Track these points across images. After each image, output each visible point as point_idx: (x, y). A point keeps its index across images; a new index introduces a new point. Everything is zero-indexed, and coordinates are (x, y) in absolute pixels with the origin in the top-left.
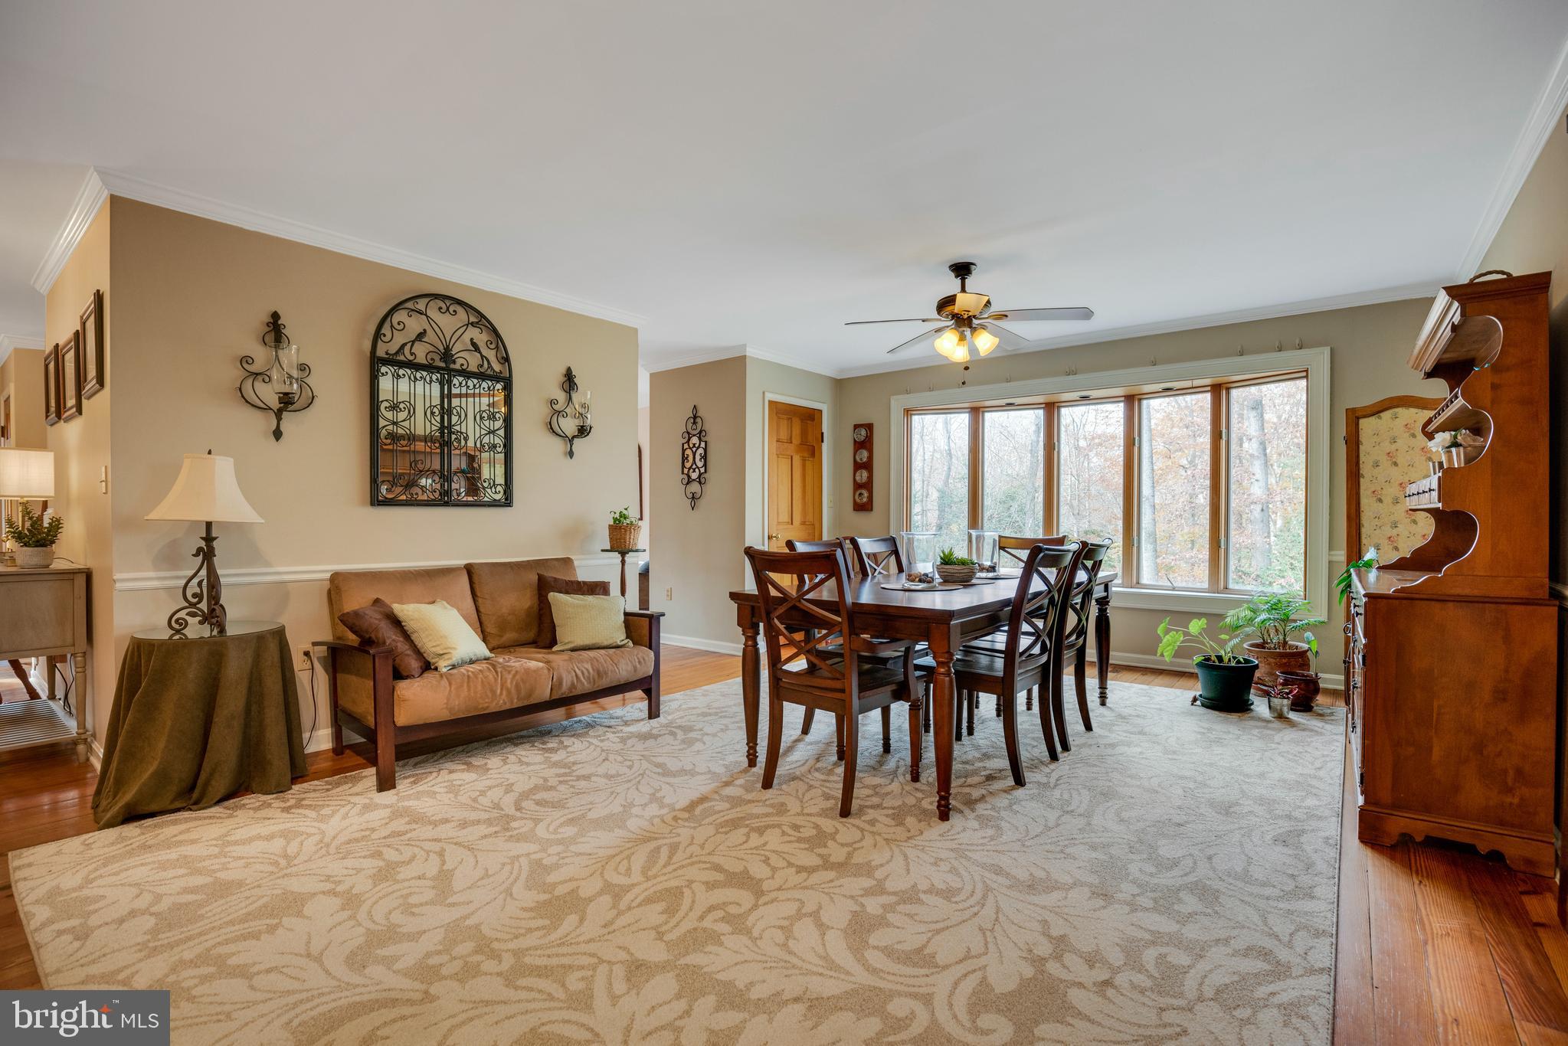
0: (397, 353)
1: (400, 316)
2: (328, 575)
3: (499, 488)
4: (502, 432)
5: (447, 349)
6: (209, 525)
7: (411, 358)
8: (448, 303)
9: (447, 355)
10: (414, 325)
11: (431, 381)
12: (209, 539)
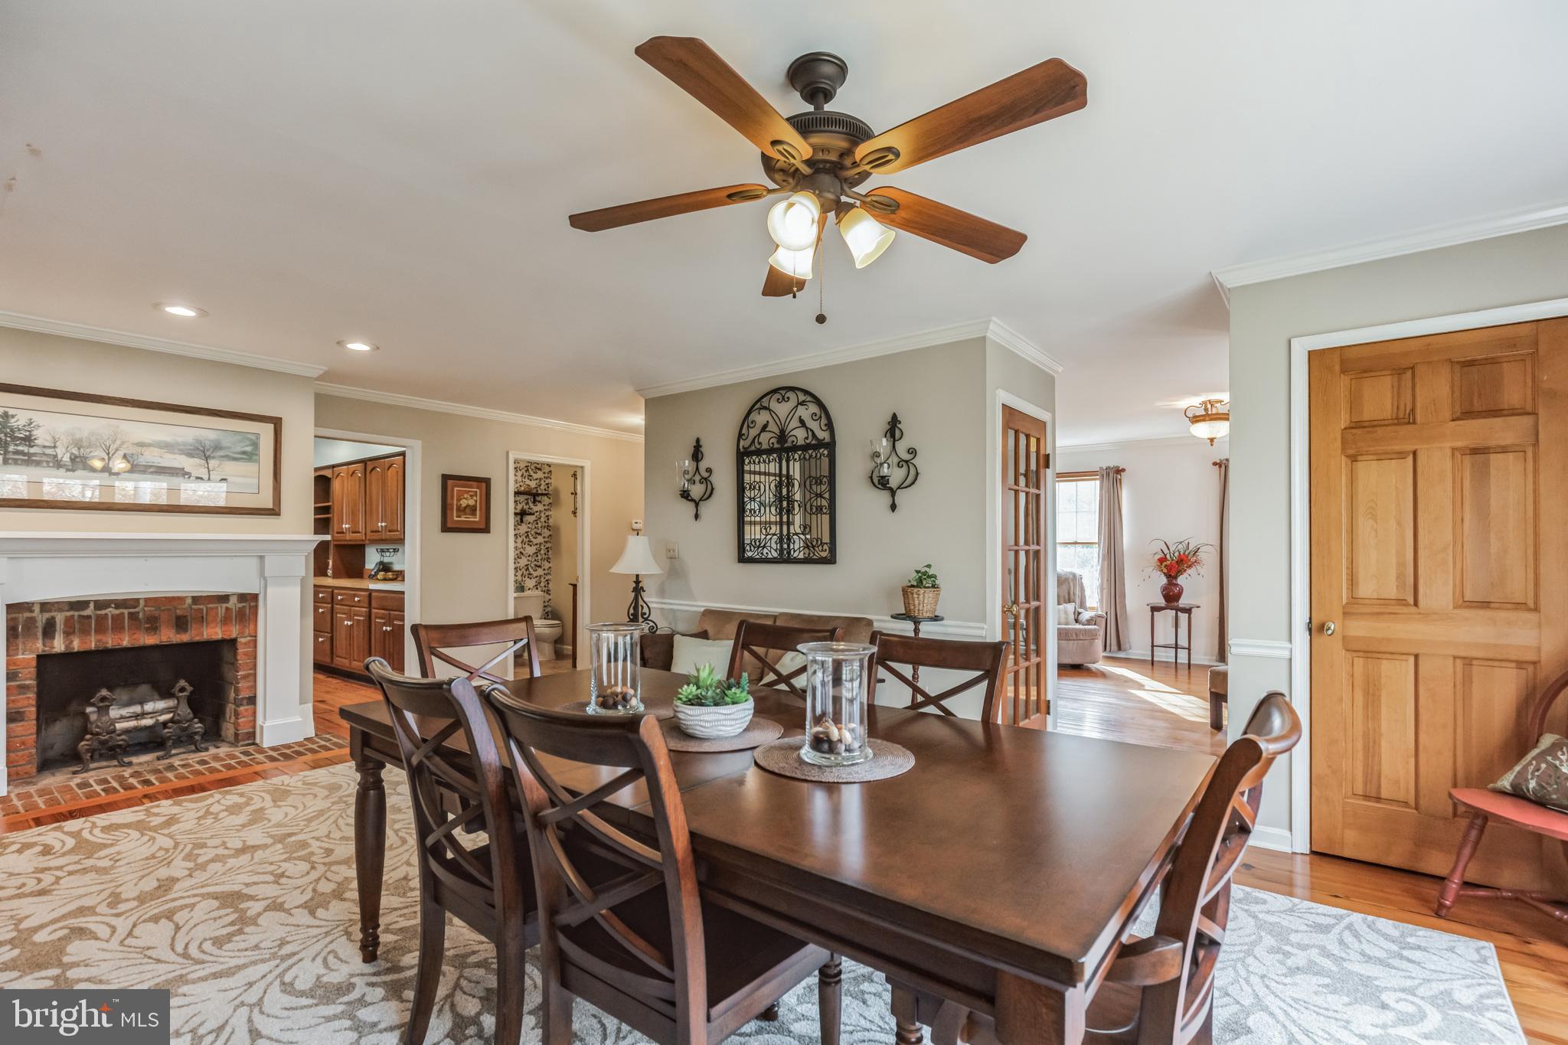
0: (750, 446)
1: (754, 416)
2: (702, 609)
3: (826, 547)
4: (827, 495)
5: (782, 431)
6: (637, 576)
7: (758, 447)
8: (783, 392)
9: (782, 436)
10: (761, 418)
11: (769, 461)
12: (637, 582)
